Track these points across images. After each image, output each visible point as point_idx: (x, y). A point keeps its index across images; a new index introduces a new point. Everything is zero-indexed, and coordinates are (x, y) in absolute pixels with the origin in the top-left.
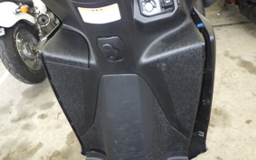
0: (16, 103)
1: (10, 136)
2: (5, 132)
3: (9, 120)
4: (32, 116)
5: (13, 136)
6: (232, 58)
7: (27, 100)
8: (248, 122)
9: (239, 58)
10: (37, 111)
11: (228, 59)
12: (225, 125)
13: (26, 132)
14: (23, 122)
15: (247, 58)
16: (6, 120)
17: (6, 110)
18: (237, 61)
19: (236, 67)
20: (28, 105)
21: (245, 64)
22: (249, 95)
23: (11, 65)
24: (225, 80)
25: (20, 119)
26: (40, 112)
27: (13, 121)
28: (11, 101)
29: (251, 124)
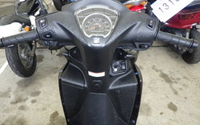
0: (13, 90)
1: (11, 114)
2: (7, 111)
3: (9, 102)
4: (25, 100)
5: (13, 113)
6: (157, 71)
7: (21, 89)
8: (161, 114)
9: (161, 71)
10: (29, 97)
11: (154, 71)
12: (148, 115)
13: (22, 112)
14: (19, 105)
15: (166, 72)
16: (7, 102)
17: (6, 94)
18: (159, 73)
19: (159, 77)
20: (22, 93)
21: (164, 76)
22: (164, 96)
23: (14, 65)
24: (151, 85)
25: (17, 102)
26: (31, 98)
27: (12, 103)
28: (9, 88)
29: (163, 115)
